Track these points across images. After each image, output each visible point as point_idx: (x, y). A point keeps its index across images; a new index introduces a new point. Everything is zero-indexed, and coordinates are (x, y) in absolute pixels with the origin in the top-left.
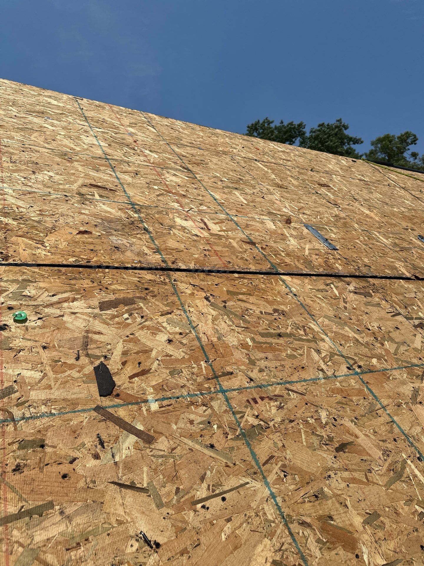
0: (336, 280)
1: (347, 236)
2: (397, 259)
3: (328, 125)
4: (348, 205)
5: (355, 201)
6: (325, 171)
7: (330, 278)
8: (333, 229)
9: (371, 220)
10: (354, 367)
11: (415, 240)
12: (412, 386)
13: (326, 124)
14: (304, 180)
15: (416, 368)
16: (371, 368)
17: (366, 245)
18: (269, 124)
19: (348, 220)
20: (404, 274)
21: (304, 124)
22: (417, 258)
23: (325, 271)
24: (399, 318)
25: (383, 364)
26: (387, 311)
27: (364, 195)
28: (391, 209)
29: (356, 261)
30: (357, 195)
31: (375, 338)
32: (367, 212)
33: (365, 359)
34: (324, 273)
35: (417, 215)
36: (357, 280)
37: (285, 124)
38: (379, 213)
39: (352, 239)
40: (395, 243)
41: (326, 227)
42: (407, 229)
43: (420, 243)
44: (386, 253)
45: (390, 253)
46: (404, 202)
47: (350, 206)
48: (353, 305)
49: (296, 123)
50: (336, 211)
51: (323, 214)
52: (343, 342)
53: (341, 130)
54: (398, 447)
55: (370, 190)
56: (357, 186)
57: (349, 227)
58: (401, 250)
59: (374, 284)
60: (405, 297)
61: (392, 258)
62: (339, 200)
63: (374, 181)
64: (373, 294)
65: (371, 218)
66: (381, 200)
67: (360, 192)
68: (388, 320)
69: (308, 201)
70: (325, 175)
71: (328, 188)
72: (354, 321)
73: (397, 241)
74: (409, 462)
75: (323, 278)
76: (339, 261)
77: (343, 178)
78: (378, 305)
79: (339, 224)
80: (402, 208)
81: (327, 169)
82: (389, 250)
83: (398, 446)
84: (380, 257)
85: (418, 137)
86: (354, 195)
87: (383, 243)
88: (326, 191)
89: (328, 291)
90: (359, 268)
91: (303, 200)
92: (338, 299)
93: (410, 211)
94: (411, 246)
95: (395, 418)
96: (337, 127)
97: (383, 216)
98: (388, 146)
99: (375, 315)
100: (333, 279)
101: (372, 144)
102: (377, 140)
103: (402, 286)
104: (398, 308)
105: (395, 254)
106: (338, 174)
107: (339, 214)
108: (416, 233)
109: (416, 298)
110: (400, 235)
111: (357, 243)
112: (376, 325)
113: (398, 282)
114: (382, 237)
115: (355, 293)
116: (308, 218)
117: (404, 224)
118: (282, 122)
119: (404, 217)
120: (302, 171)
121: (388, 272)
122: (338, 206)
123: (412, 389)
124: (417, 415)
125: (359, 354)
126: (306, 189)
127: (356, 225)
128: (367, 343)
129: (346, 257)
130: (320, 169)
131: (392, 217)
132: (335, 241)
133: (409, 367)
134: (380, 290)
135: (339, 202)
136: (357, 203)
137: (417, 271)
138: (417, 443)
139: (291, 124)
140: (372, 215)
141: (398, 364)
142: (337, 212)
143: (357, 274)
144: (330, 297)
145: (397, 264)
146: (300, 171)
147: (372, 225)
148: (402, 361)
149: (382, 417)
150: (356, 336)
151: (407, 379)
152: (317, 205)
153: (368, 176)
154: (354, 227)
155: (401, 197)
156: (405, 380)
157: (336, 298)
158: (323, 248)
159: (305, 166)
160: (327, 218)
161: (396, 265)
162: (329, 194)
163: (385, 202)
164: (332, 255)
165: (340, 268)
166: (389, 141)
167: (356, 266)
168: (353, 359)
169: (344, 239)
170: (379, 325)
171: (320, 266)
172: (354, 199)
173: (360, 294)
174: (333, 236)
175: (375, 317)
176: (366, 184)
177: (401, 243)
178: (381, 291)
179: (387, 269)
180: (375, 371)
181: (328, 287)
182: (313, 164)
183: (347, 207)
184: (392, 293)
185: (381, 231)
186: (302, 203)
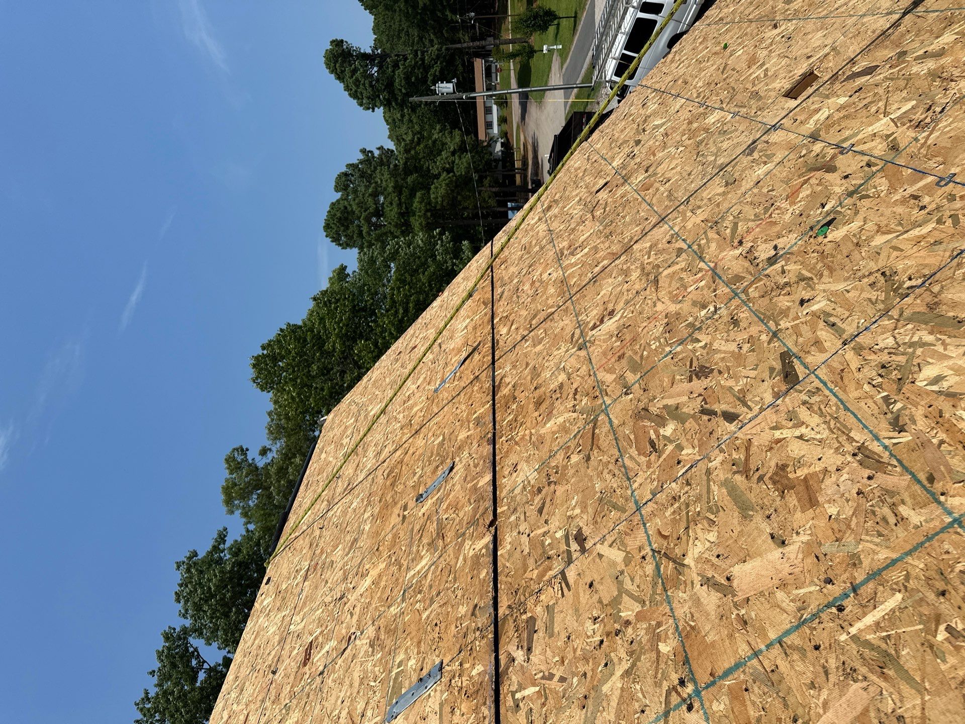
0: (507, 683)
1: (414, 633)
2: (459, 550)
3: (181, 585)
4: (352, 615)
5: (345, 599)
6: (279, 643)
7: (502, 697)
8: (398, 660)
9: (384, 579)
10: (685, 696)
11: (425, 508)
12: (699, 586)
13: (178, 589)
14: (293, 695)
15: (662, 569)
16: (680, 658)
17: (432, 602)
18: (148, 699)
19: (382, 622)
20: (486, 546)
21: (167, 629)
22: (457, 515)
23: (488, 703)
24: (571, 575)
25: (666, 631)
26: (560, 595)
27: (335, 579)
28: (365, 536)
29: (465, 630)
30: (333, 593)
31: (617, 635)
32: (368, 581)
33: (662, 666)
34: (493, 706)
35: (381, 493)
36: (503, 640)
37: (157, 665)
38: (371, 559)
39: (421, 626)
40: (429, 544)
41: (393, 673)
42: (404, 517)
43: (430, 502)
44: (449, 567)
45: (448, 560)
46: (355, 510)
47: (354, 613)
48: (554, 660)
49: (161, 644)
50: (362, 644)
51: (365, 672)
52: (637, 705)
53: (195, 563)
54: (830, 645)
55: (327, 565)
56: (316, 587)
57: (397, 626)
58: (441, 538)
59: (509, 607)
60: (529, 554)
61: (458, 559)
62: (340, 630)
63: (310, 553)
64: (529, 615)
65: (380, 576)
66: (347, 550)
67: (329, 585)
68: (577, 596)
69: (338, 698)
70: (287, 647)
71: (314, 645)
72: (588, 668)
73: (425, 541)
74: (853, 630)
75: (502, 711)
76: (466, 666)
77: (297, 610)
78: (551, 610)
79: (389, 643)
80: (366, 516)
81: (277, 638)
82: (442, 559)
83: (827, 645)
84: (455, 579)
85: (237, 446)
86: (332, 597)
87: (430, 568)
88: (319, 652)
89: (531, 709)
90: (478, 629)
91: (335, 709)
92: (545, 691)
93: (372, 503)
94: (435, 518)
95: (773, 635)
96: (188, 570)
97: (377, 553)
98: (241, 489)
99: (571, 623)
100: (504, 689)
101: (231, 512)
102: (227, 506)
103: (510, 554)
104: (551, 573)
105: (450, 550)
106: (289, 619)
107: (368, 637)
108: (412, 504)
109: (529, 535)
110: (415, 531)
111: (428, 617)
112: (589, 626)
113: (503, 560)
114: (417, 565)
115: (529, 649)
116: (373, 709)
117: (394, 520)
118: (152, 673)
119: (382, 516)
120: (273, 692)
121: (485, 573)
122: (353, 637)
123: (705, 587)
124: (755, 592)
125: (656, 677)
126: (311, 697)
127: (392, 609)
128: (631, 653)
129: (456, 650)
130: (273, 653)
131: (381, 537)
132: (423, 663)
133: (663, 583)
134: (519, 599)
135: (344, 631)
136: (349, 597)
137: (481, 521)
138: (809, 606)
139: (160, 654)
140: (374, 573)
141: (662, 604)
142: (364, 642)
143: (491, 636)
144: (542, 708)
145: (468, 553)
146: (272, 698)
147: (394, 579)
148: (654, 593)
149: (778, 664)
150: (619, 672)
151: (688, 593)
152: (347, 682)
153: (299, 562)
154: (396, 615)
155: (344, 513)
156: (691, 597)
157: (543, 694)
158: (438, 693)
159: (264, 685)
160: (375, 666)
161: (471, 554)
162: (327, 648)
163: (352, 544)
164: (454, 677)
165: (479, 668)
166: (232, 488)
167: (474, 633)
168: (668, 693)
169: (419, 642)
170: (590, 618)
171: (476, 710)
172: (341, 599)
173: (530, 641)
174: (412, 662)
175: (576, 624)
176: (315, 570)
177: (430, 535)
178: (522, 597)
179: (479, 573)
180: (685, 652)
181: (521, 705)
182: (262, 666)
183: (355, 617)
184: (524, 577)
185: (405, 563)
186: (340, 712)
